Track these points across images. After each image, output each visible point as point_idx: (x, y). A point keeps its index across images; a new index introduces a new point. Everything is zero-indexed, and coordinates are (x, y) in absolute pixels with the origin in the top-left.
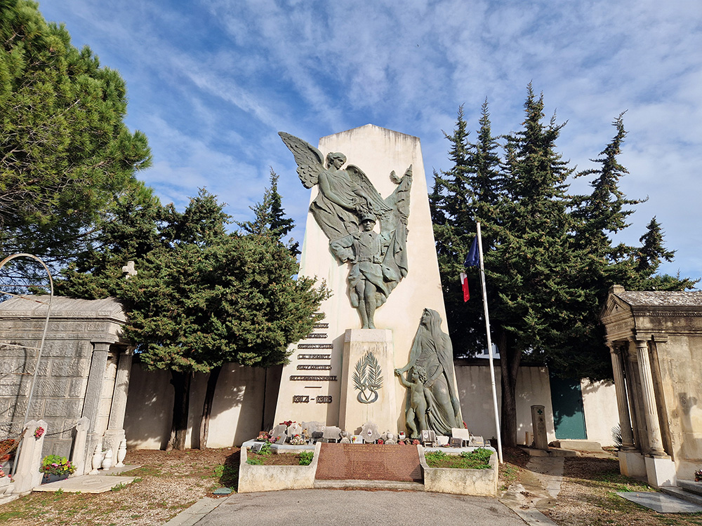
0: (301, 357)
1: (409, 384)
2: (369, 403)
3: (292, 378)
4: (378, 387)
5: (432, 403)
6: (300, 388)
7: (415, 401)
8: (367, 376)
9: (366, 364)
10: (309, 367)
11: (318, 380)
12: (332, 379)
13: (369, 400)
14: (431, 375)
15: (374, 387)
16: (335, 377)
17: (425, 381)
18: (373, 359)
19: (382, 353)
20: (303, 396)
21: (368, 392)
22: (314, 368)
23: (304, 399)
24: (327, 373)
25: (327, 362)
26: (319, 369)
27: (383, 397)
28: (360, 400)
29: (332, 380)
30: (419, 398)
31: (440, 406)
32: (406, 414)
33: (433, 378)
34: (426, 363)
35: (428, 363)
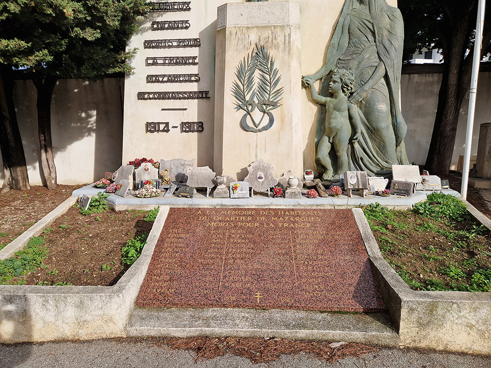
0: (150, 61)
1: (323, 99)
2: (260, 131)
3: (141, 96)
4: (275, 105)
5: (361, 128)
6: (154, 111)
7: (333, 125)
8: (255, 87)
9: (255, 66)
10: (166, 79)
11: (180, 98)
12: (203, 95)
13: (260, 127)
14: (362, 84)
15: (267, 106)
16: (207, 93)
17: (352, 94)
18: (266, 57)
19: (282, 46)
20: (159, 123)
21: (257, 114)
22: (173, 79)
23: (162, 127)
24: (193, 87)
25: (193, 70)
26: (180, 81)
27: (283, 121)
28: (244, 127)
29: (202, 98)
30: (340, 121)
31: (374, 131)
32: (317, 145)
33: (367, 87)
34: (356, 63)
35: (359, 63)
